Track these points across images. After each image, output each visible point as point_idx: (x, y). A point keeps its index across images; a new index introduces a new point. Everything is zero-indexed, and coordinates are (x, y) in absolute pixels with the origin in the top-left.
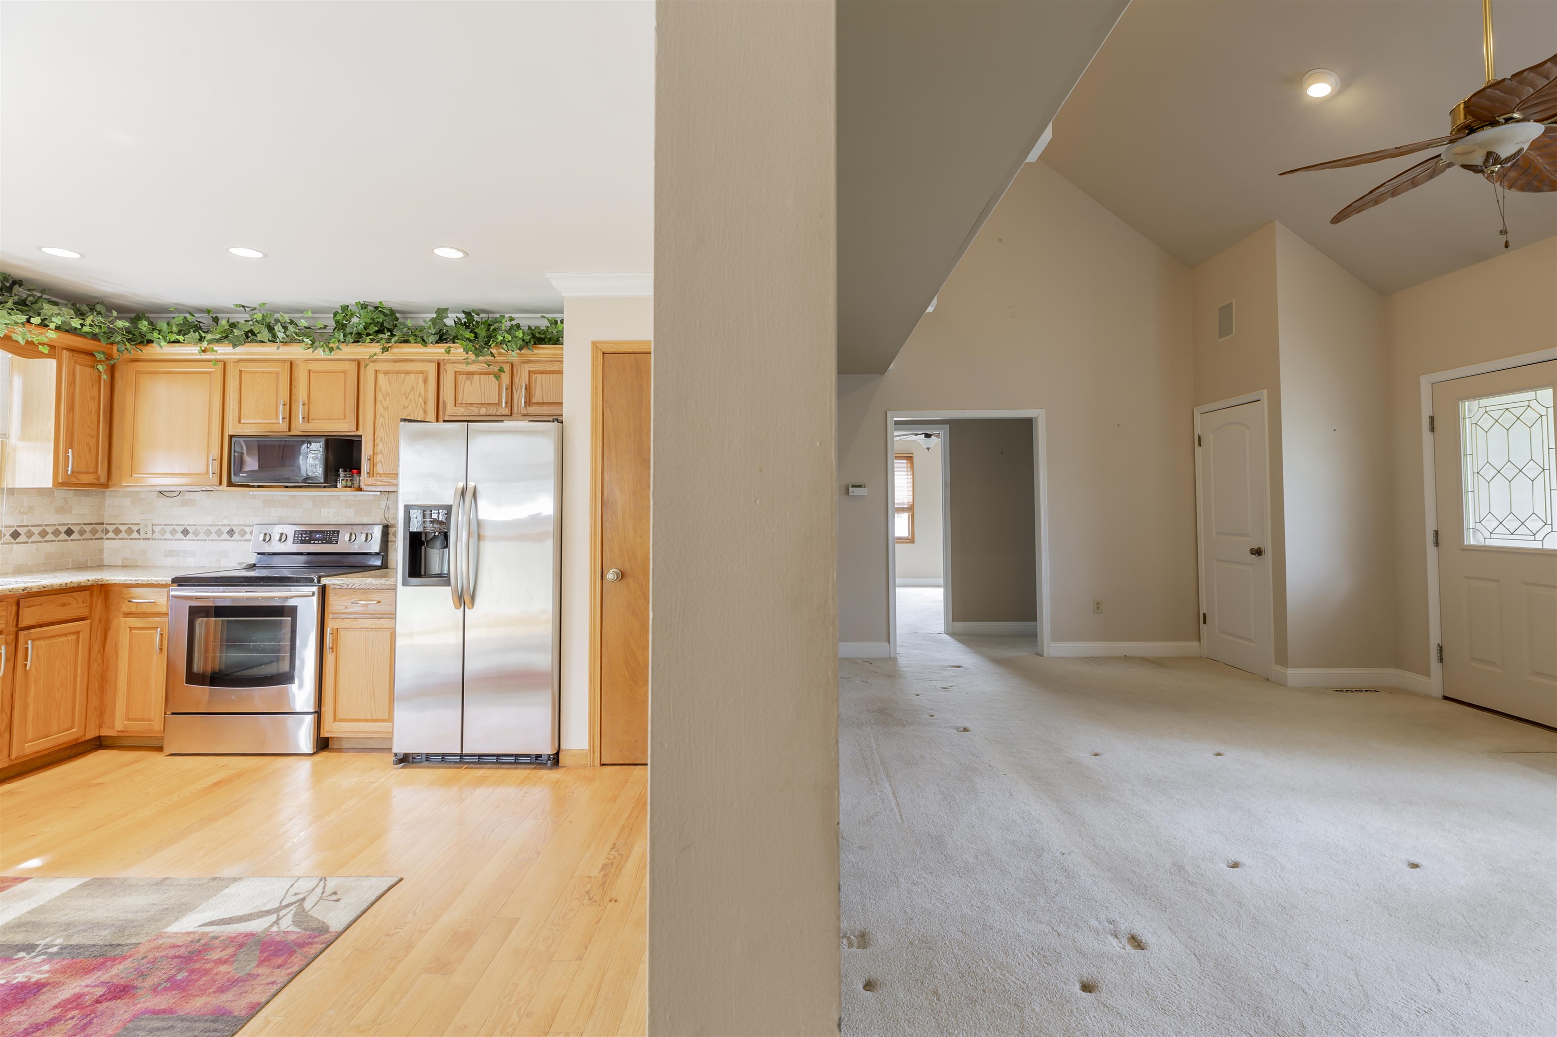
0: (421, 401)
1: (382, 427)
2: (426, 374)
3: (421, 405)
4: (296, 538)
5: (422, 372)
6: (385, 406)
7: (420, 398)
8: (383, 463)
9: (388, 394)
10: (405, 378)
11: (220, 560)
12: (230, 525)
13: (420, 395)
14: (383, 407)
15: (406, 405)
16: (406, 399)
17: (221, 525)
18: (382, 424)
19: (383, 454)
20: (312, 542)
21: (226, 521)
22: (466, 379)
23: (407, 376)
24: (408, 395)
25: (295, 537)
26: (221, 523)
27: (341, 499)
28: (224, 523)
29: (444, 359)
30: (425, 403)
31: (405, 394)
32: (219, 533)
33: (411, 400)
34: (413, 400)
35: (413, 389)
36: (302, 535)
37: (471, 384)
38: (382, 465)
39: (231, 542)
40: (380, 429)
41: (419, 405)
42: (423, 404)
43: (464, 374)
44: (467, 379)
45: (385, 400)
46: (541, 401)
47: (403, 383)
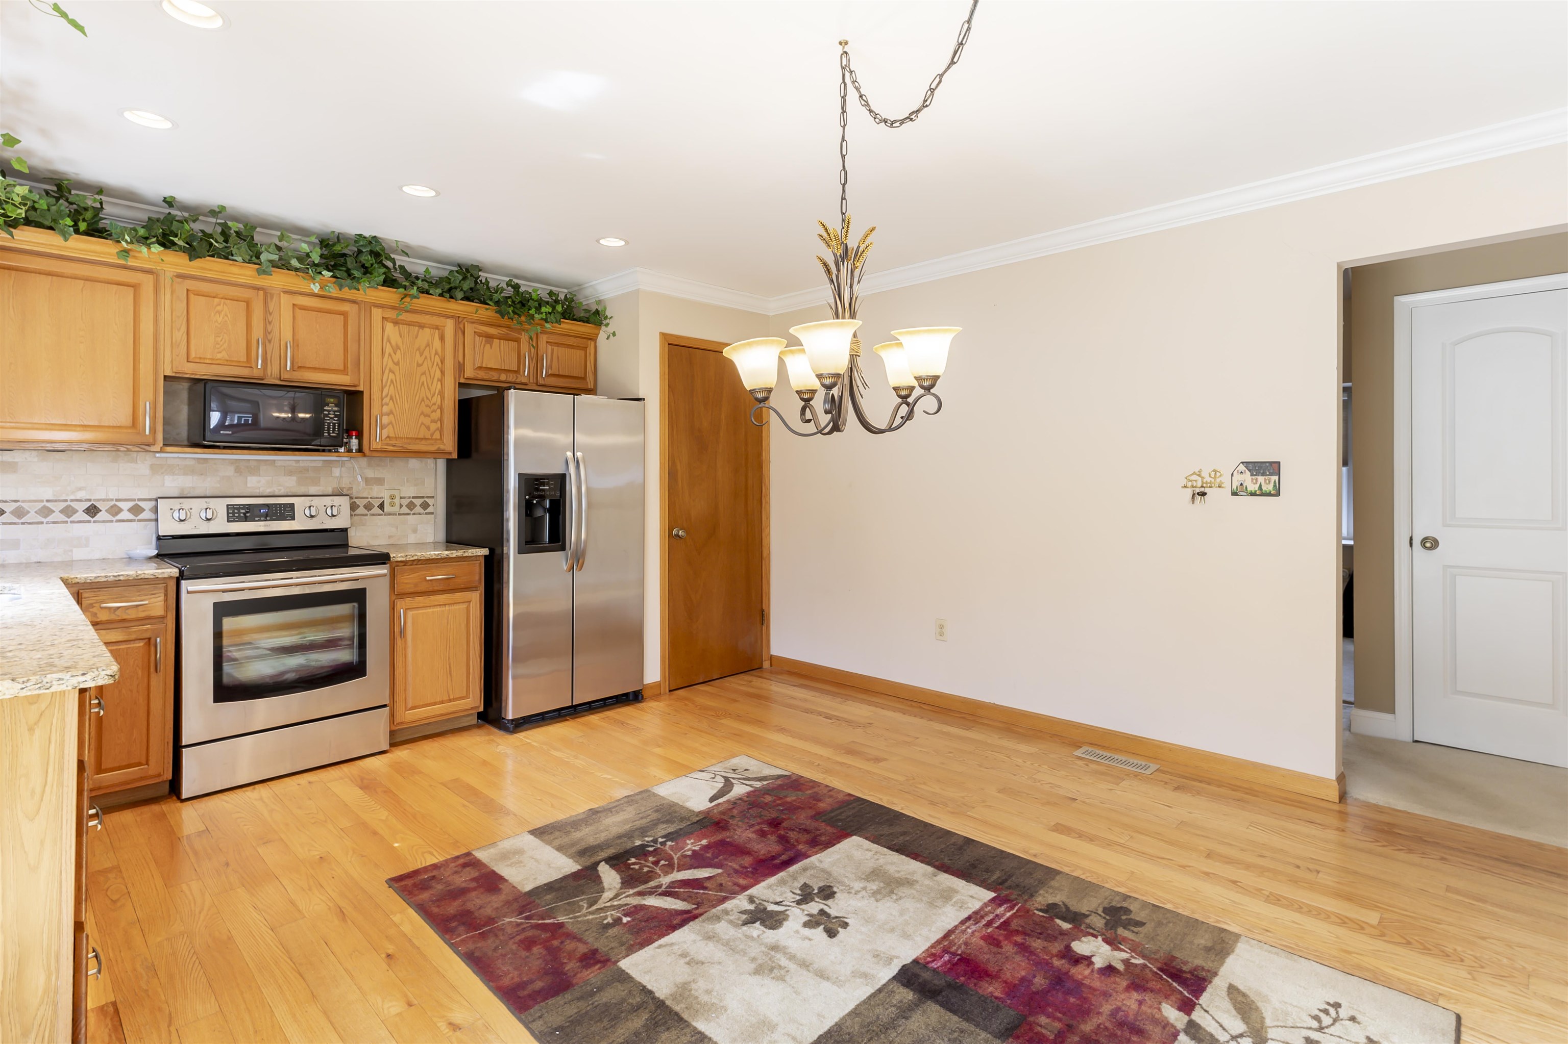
0: (437, 359)
1: (392, 385)
2: (442, 330)
3: (437, 364)
4: (231, 515)
5: (437, 328)
6: (396, 361)
7: (437, 356)
8: (395, 425)
9: (398, 347)
10: (418, 331)
11: (72, 551)
12: (90, 500)
13: (436, 353)
14: (393, 360)
15: (420, 362)
16: (421, 356)
17: (72, 501)
18: (392, 381)
19: (394, 415)
20: (257, 519)
21: (81, 495)
22: (485, 341)
23: (421, 330)
24: (423, 352)
25: (228, 513)
26: (73, 497)
27: (276, 465)
28: (78, 498)
29: (459, 317)
30: (442, 362)
31: (419, 349)
32: (68, 511)
33: (426, 358)
34: (428, 357)
35: (428, 345)
36: (239, 511)
37: (491, 348)
38: (393, 428)
39: (92, 524)
40: (390, 386)
41: (435, 364)
42: (440, 363)
43: (483, 336)
44: (487, 342)
45: (395, 354)
46: (558, 373)
47: (416, 337)
